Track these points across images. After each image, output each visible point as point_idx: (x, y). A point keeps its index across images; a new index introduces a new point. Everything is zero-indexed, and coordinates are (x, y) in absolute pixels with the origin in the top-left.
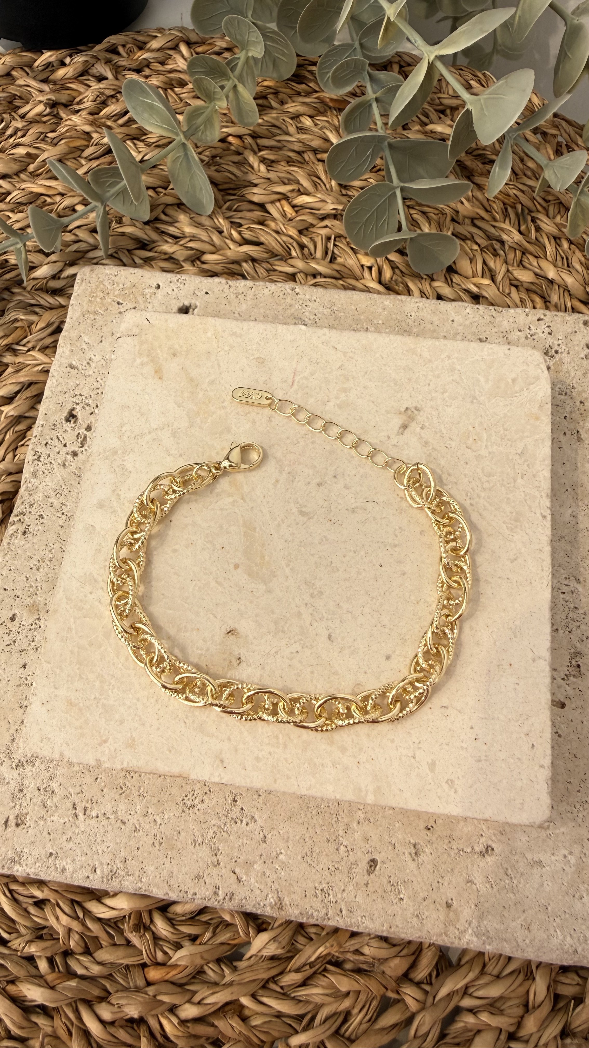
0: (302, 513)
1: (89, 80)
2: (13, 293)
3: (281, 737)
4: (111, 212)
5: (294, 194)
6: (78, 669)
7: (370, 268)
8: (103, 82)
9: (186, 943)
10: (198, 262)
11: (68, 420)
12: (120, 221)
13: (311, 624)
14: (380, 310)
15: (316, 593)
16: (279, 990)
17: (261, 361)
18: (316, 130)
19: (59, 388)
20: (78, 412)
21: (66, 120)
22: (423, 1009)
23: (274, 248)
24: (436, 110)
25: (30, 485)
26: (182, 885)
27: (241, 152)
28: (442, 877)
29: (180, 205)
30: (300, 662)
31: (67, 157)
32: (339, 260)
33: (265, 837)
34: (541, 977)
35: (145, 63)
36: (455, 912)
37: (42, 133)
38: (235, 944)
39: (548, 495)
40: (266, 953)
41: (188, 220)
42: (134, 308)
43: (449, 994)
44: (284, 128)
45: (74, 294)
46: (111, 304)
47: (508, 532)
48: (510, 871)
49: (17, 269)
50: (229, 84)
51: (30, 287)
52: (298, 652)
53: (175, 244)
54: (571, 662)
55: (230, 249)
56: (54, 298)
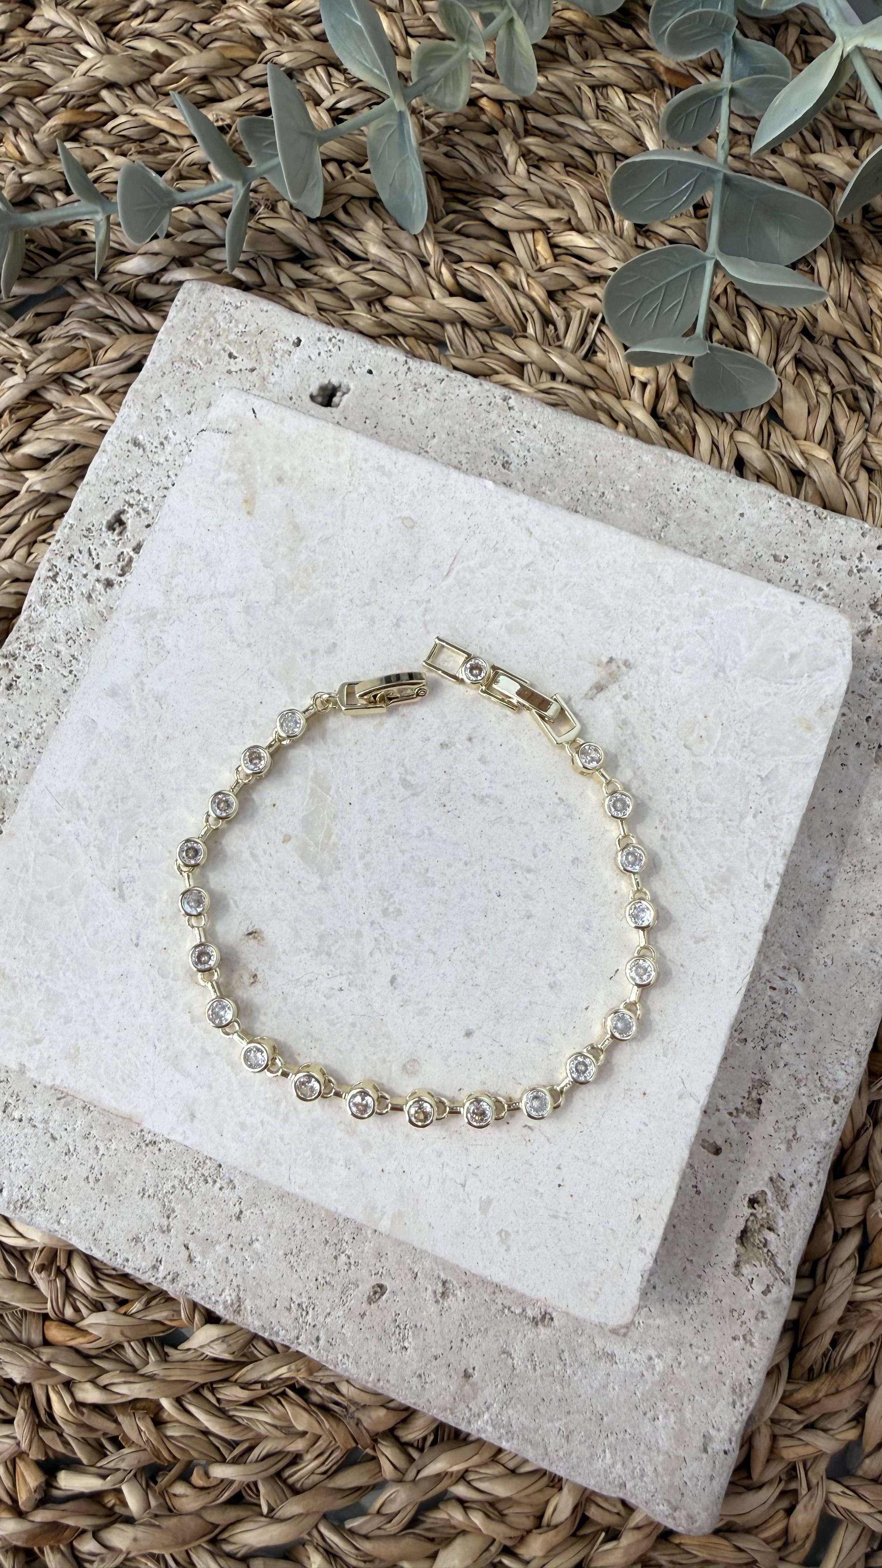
0: (405, 784)
2: (84, 288)
3: (283, 1104)
4: (262, 188)
5: (560, 227)
6: (25, 928)
7: (644, 385)
9: (110, 1306)
10: (378, 307)
11: (111, 528)
12: (273, 208)
13: (371, 954)
14: (632, 468)
15: (391, 909)
16: (214, 1401)
17: (409, 524)
18: (627, 118)
19: (109, 474)
20: (129, 517)
21: (229, 8)
22: (400, 1481)
23: (501, 313)
24: (835, 127)
25: (33, 614)
26: (112, 1244)
27: (496, 128)
28: (470, 1336)
29: (374, 202)
30: (339, 1004)
31: (217, 74)
32: (600, 357)
33: (241, 1212)
34: (569, 1491)
36: (474, 1385)
37: (186, 21)
38: (172, 1327)
39: (785, 854)
40: (209, 1352)
41: (381, 233)
42: (253, 370)
43: (439, 1475)
44: (576, 102)
45: (167, 323)
46: (218, 354)
47: (705, 895)
48: (566, 1354)
49: (94, 250)
50: (501, 16)
51: (109, 286)
52: (341, 989)
53: (348, 269)
54: (750, 1093)
55: (433, 298)
56: (141, 313)
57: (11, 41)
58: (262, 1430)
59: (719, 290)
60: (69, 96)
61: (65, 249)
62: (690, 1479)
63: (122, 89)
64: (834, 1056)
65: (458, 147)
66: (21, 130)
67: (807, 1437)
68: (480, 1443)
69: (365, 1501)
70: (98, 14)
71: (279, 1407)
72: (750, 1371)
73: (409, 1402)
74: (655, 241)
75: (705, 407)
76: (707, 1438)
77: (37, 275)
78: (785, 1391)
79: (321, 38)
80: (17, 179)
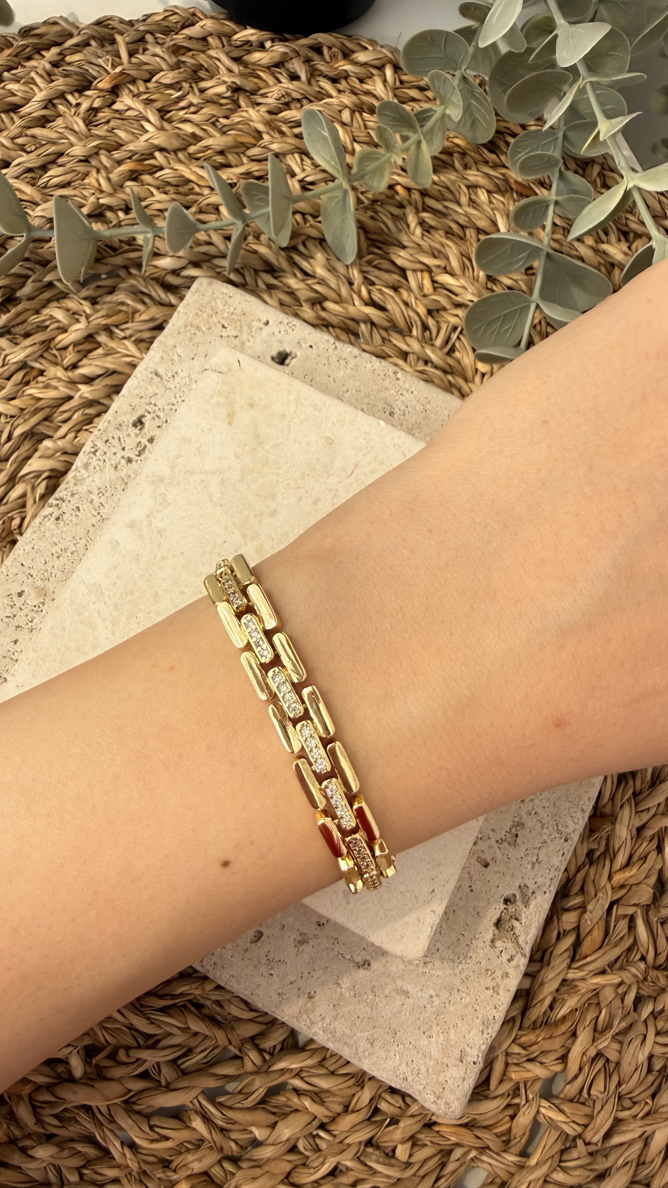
1: (281, 73)
2: (129, 274)
4: (252, 225)
5: (439, 270)
7: (483, 375)
8: (295, 83)
10: (318, 307)
11: (135, 425)
12: (257, 237)
16: (138, 1006)
17: (330, 442)
18: (487, 208)
19: (137, 391)
20: (147, 420)
21: (242, 111)
22: (257, 1073)
23: (397, 320)
24: (618, 229)
25: (78, 475)
27: (404, 204)
28: (314, 972)
29: (322, 241)
31: (230, 150)
32: (457, 354)
34: (369, 1088)
35: (344, 74)
36: (314, 1003)
37: (214, 116)
41: (324, 260)
42: (236, 337)
43: (282, 1070)
44: (457, 194)
45: (185, 302)
48: (376, 989)
49: (141, 250)
50: (414, 138)
51: (148, 274)
53: (303, 281)
54: (511, 829)
55: (354, 305)
56: (166, 293)
57: (101, 115)
58: (169, 1029)
59: (536, 321)
60: (134, 153)
61: (122, 248)
62: (450, 1078)
63: (169, 153)
64: (567, 811)
65: (379, 214)
66: (101, 171)
67: (528, 1066)
69: (231, 1085)
70: (159, 105)
71: (182, 1015)
72: (495, 1011)
74: (498, 285)
76: (463, 1053)
77: (101, 262)
78: (517, 1035)
79: (299, 136)
80: (95, 201)
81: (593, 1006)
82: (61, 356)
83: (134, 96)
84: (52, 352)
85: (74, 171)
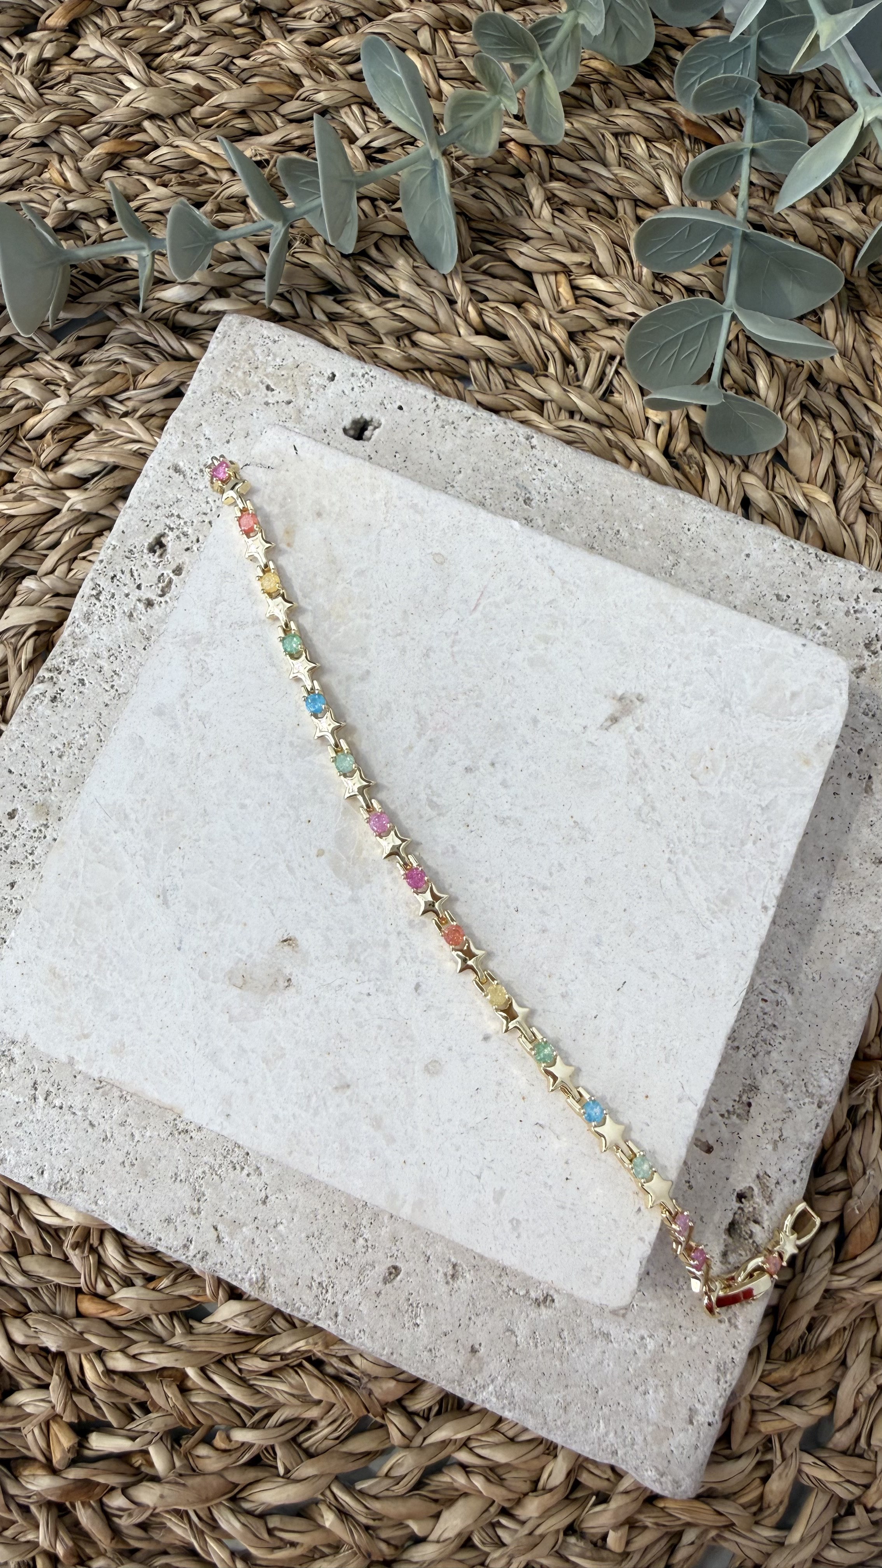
0: (432, 804)
2: (124, 314)
3: (314, 1099)
4: (298, 224)
5: (582, 271)
6: (75, 930)
7: (658, 426)
9: (139, 1281)
10: (407, 342)
11: (152, 550)
12: (308, 243)
13: (397, 962)
14: (646, 507)
16: (236, 1371)
17: (440, 560)
18: (647, 167)
19: (151, 498)
20: (169, 541)
21: (268, 44)
22: (407, 1447)
23: (524, 352)
24: (845, 182)
25: (77, 630)
26: (146, 1225)
27: (522, 171)
28: (477, 1315)
29: (404, 240)
30: (367, 1008)
31: (256, 109)
32: (617, 397)
33: (267, 1197)
34: (564, 1458)
36: (480, 1360)
37: (227, 56)
38: (197, 1302)
39: (781, 879)
40: (233, 1326)
41: (410, 269)
42: (289, 403)
43: (443, 1442)
44: (600, 149)
45: (208, 355)
46: (256, 386)
47: (707, 915)
48: (566, 1333)
49: (137, 277)
50: (532, 68)
51: (149, 313)
52: (369, 994)
53: (379, 305)
54: (740, 1097)
55: (460, 335)
56: (178, 339)
57: (57, 69)
58: (281, 1398)
59: (731, 337)
60: (112, 126)
61: (109, 275)
62: (676, 1448)
63: (164, 121)
64: (819, 1064)
65: (486, 189)
66: (66, 158)
67: (783, 1412)
68: (484, 1412)
69: (373, 1466)
70: (141, 45)
71: (297, 1377)
72: (734, 1351)
73: (420, 1374)
74: (671, 286)
75: (716, 449)
76: (692, 1412)
77: (80, 300)
78: (764, 1371)
79: (357, 77)
80: (62, 207)
81: (867, 1323)
82: (35, 450)
83: (102, 35)
84: (21, 444)
85: (26, 161)
